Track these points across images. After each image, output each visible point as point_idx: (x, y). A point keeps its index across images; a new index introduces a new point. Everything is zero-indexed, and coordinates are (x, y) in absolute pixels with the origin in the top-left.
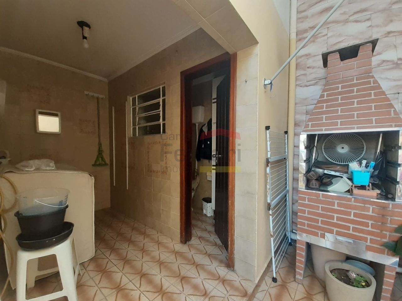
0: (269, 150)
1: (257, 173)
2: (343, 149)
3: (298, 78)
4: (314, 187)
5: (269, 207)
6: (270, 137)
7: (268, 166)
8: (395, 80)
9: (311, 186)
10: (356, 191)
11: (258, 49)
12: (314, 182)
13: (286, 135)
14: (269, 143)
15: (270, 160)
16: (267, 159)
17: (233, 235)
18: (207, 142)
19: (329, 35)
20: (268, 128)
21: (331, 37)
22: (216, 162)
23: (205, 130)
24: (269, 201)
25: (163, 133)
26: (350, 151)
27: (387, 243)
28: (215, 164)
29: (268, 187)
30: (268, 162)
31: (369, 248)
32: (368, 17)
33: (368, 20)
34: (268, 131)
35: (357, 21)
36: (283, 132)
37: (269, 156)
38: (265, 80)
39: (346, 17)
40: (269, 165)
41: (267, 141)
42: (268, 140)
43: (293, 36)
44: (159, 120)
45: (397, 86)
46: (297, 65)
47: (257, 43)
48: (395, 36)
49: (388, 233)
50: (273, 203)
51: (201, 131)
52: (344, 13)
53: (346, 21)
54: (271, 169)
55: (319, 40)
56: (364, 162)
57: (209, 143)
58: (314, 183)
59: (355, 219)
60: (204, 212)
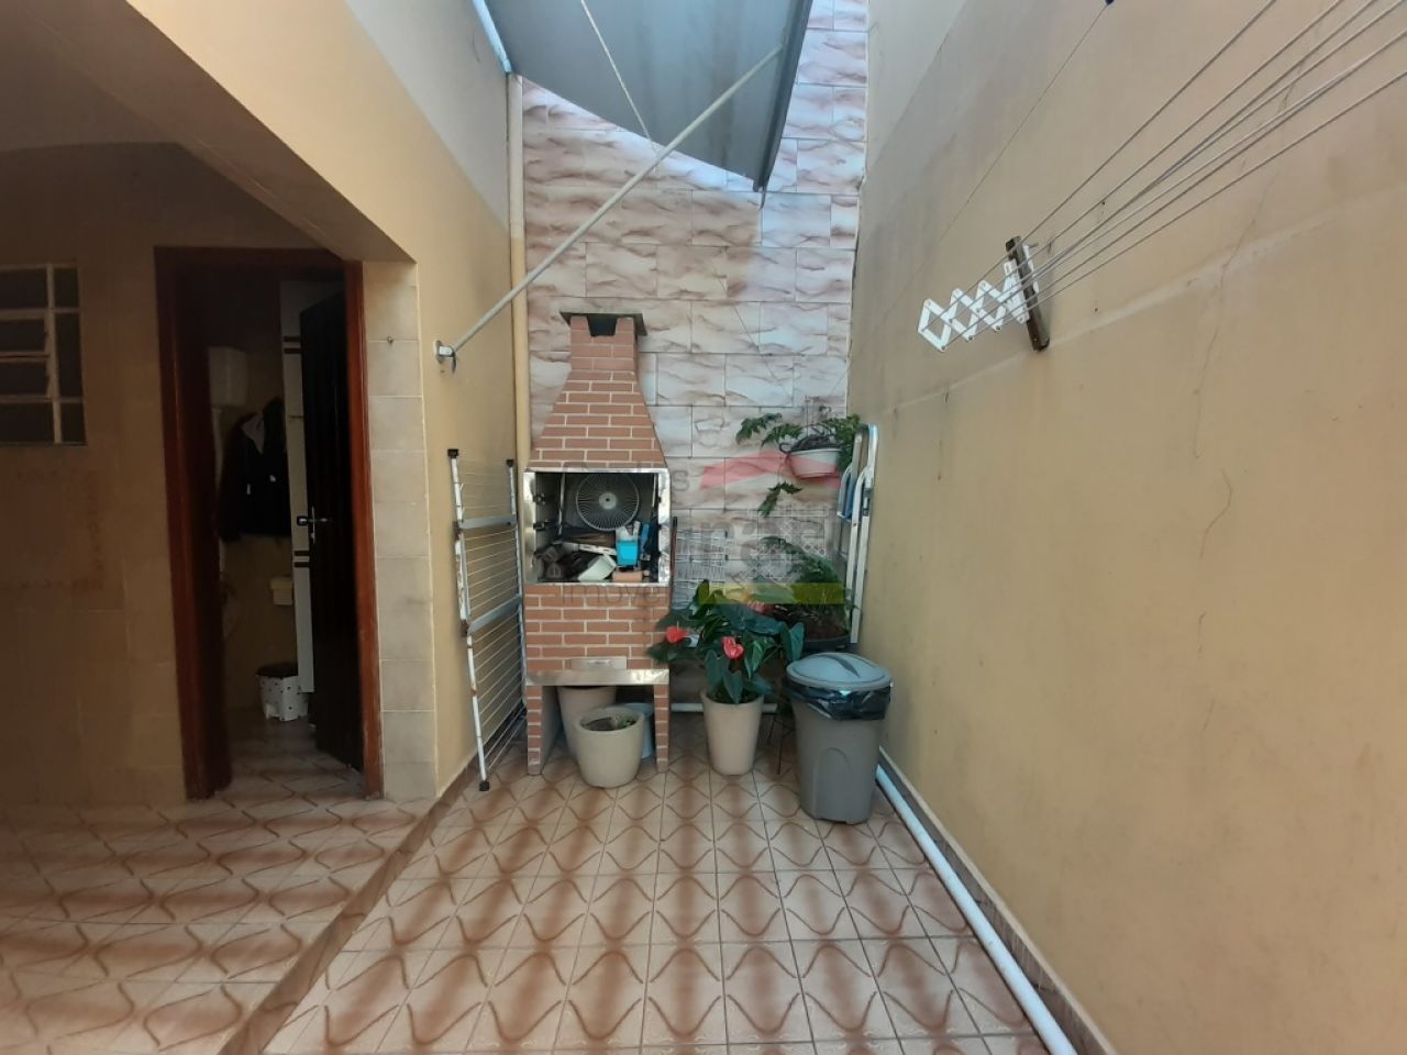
0: (458, 502)
1: (430, 553)
2: (609, 502)
3: (534, 335)
4: (554, 576)
5: (464, 628)
6: (459, 476)
7: (456, 538)
8: (688, 382)
9: (549, 576)
10: (617, 575)
11: (415, 276)
12: (554, 566)
13: (511, 470)
14: (458, 488)
15: (461, 526)
16: (456, 524)
17: (374, 712)
18: (269, 478)
19: (590, 259)
20: (453, 453)
21: (593, 265)
22: (311, 540)
23: (256, 434)
24: (463, 616)
25: (65, 437)
26: (618, 506)
27: (651, 648)
28: (307, 549)
29: (461, 585)
30: (456, 531)
31: (632, 665)
32: (651, 249)
33: (652, 255)
34: (454, 461)
35: (632, 250)
36: (503, 463)
37: (460, 517)
38: (439, 344)
39: (615, 233)
40: (461, 536)
41: (453, 483)
42: (456, 479)
43: (518, 233)
44: (43, 390)
45: (692, 392)
46: (529, 304)
47: (409, 261)
48: (691, 300)
49: (652, 634)
50: (475, 625)
51: (236, 436)
52: (613, 224)
53: (617, 244)
54: (467, 545)
55: (571, 262)
56: (637, 524)
57: (273, 479)
58: (556, 570)
59: (613, 621)
60: (269, 711)
